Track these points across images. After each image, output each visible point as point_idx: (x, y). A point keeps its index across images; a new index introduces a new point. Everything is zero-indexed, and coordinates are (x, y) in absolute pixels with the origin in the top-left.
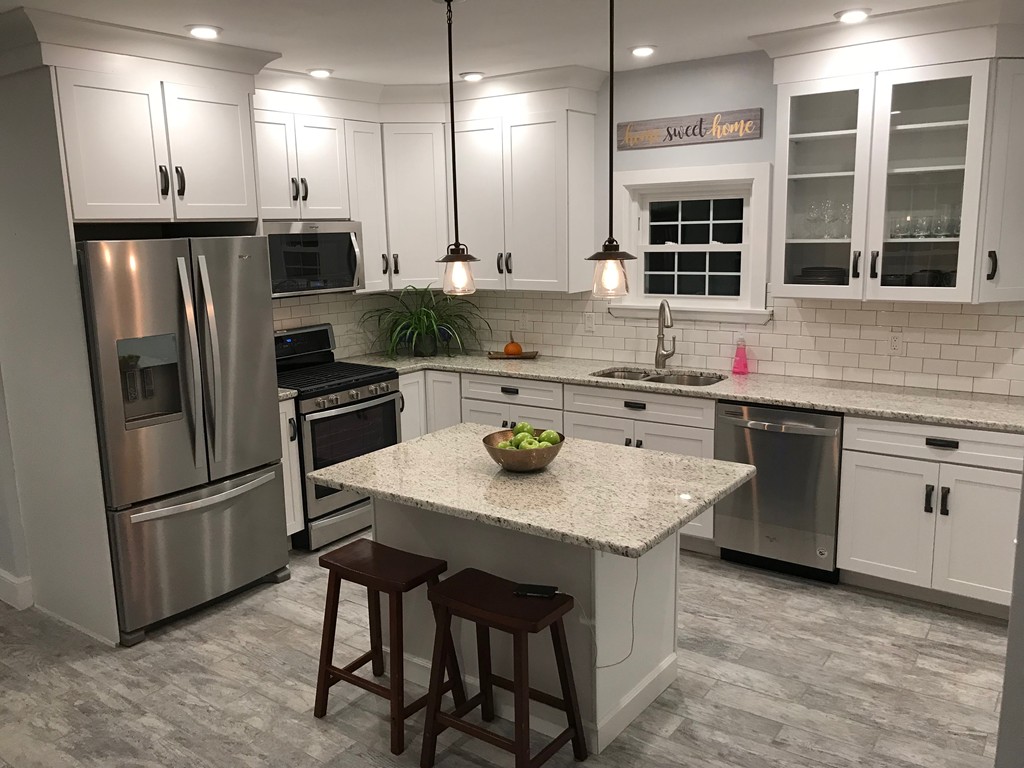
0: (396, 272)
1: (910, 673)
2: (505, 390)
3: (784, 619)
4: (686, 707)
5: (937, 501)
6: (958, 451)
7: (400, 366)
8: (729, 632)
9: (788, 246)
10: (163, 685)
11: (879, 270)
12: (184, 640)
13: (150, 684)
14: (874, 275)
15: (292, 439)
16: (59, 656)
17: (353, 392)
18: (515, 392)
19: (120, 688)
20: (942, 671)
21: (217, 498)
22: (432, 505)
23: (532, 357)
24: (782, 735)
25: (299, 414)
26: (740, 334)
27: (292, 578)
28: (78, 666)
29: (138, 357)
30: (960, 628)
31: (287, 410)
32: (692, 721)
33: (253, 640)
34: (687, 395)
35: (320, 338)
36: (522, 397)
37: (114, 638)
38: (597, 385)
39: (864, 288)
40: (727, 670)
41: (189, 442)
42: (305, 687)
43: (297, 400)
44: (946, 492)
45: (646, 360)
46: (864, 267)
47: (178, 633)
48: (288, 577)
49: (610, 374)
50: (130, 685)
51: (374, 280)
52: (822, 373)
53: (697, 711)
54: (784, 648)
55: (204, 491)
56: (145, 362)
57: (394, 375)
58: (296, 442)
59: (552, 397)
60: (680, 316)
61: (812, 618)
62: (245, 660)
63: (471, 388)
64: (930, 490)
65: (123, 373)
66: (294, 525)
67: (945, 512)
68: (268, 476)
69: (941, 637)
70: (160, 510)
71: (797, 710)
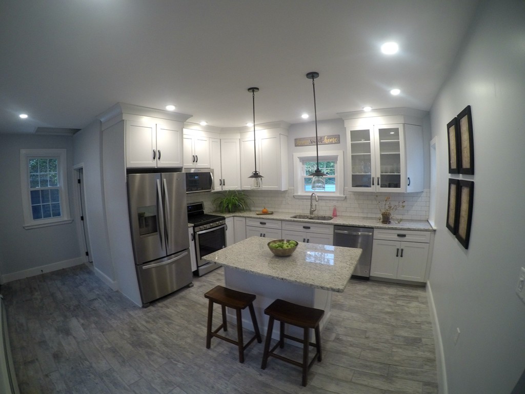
0: (224, 185)
1: (396, 306)
2: (261, 223)
3: (358, 294)
4: (336, 329)
5: (400, 253)
6: (406, 238)
7: (225, 216)
8: (342, 301)
9: (353, 175)
10: (157, 323)
11: (380, 183)
12: (162, 307)
13: (153, 323)
14: (378, 184)
15: (192, 240)
16: (126, 308)
17: (211, 224)
18: (265, 224)
19: (144, 323)
20: (404, 304)
21: (170, 261)
22: (253, 272)
23: (272, 213)
24: (367, 335)
25: (195, 232)
26: (335, 203)
27: (194, 286)
28: (131, 313)
29: (144, 213)
30: (404, 289)
31: (191, 231)
32: (339, 334)
33: (184, 308)
34: (324, 224)
35: (200, 207)
36: (267, 225)
37: (140, 305)
38: (294, 221)
39: (376, 188)
40: (345, 314)
41: (160, 242)
42: (203, 328)
43: (194, 227)
44: (402, 250)
45: (307, 212)
46: (376, 182)
47: (160, 304)
48: (193, 286)
49: (295, 217)
50: (147, 322)
51: (217, 188)
52: (361, 215)
53: (340, 330)
54: (360, 304)
55: (166, 258)
56: (147, 215)
57: (224, 218)
58: (193, 241)
59: (277, 225)
60: (321, 198)
61: (365, 293)
62: (182, 316)
63: (250, 223)
64: (398, 250)
65: (139, 219)
66: (194, 268)
67: (402, 256)
68: (185, 253)
69: (400, 293)
70: (153, 265)
71: (369, 325)
